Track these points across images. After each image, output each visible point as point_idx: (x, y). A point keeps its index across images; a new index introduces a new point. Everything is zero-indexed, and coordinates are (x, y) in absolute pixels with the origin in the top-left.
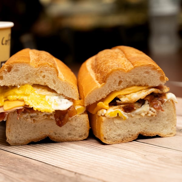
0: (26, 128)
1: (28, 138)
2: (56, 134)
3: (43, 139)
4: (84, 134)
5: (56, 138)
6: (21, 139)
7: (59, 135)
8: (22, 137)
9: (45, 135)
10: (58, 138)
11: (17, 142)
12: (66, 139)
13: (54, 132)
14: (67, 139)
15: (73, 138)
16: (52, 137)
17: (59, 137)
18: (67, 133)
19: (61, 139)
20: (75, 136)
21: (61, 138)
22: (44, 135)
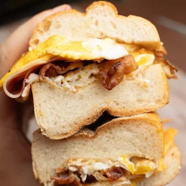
0: (67, 104)
1: (75, 121)
2: (118, 104)
3: (99, 115)
4: (161, 96)
5: (119, 111)
6: (64, 124)
7: (123, 105)
8: (65, 121)
9: (101, 109)
10: (123, 110)
11: (59, 131)
12: (135, 110)
13: (115, 102)
14: (138, 109)
15: (146, 106)
16: (113, 109)
17: (124, 108)
18: (135, 99)
19: (128, 111)
20: (149, 102)
21: (127, 109)
22: (99, 108)
